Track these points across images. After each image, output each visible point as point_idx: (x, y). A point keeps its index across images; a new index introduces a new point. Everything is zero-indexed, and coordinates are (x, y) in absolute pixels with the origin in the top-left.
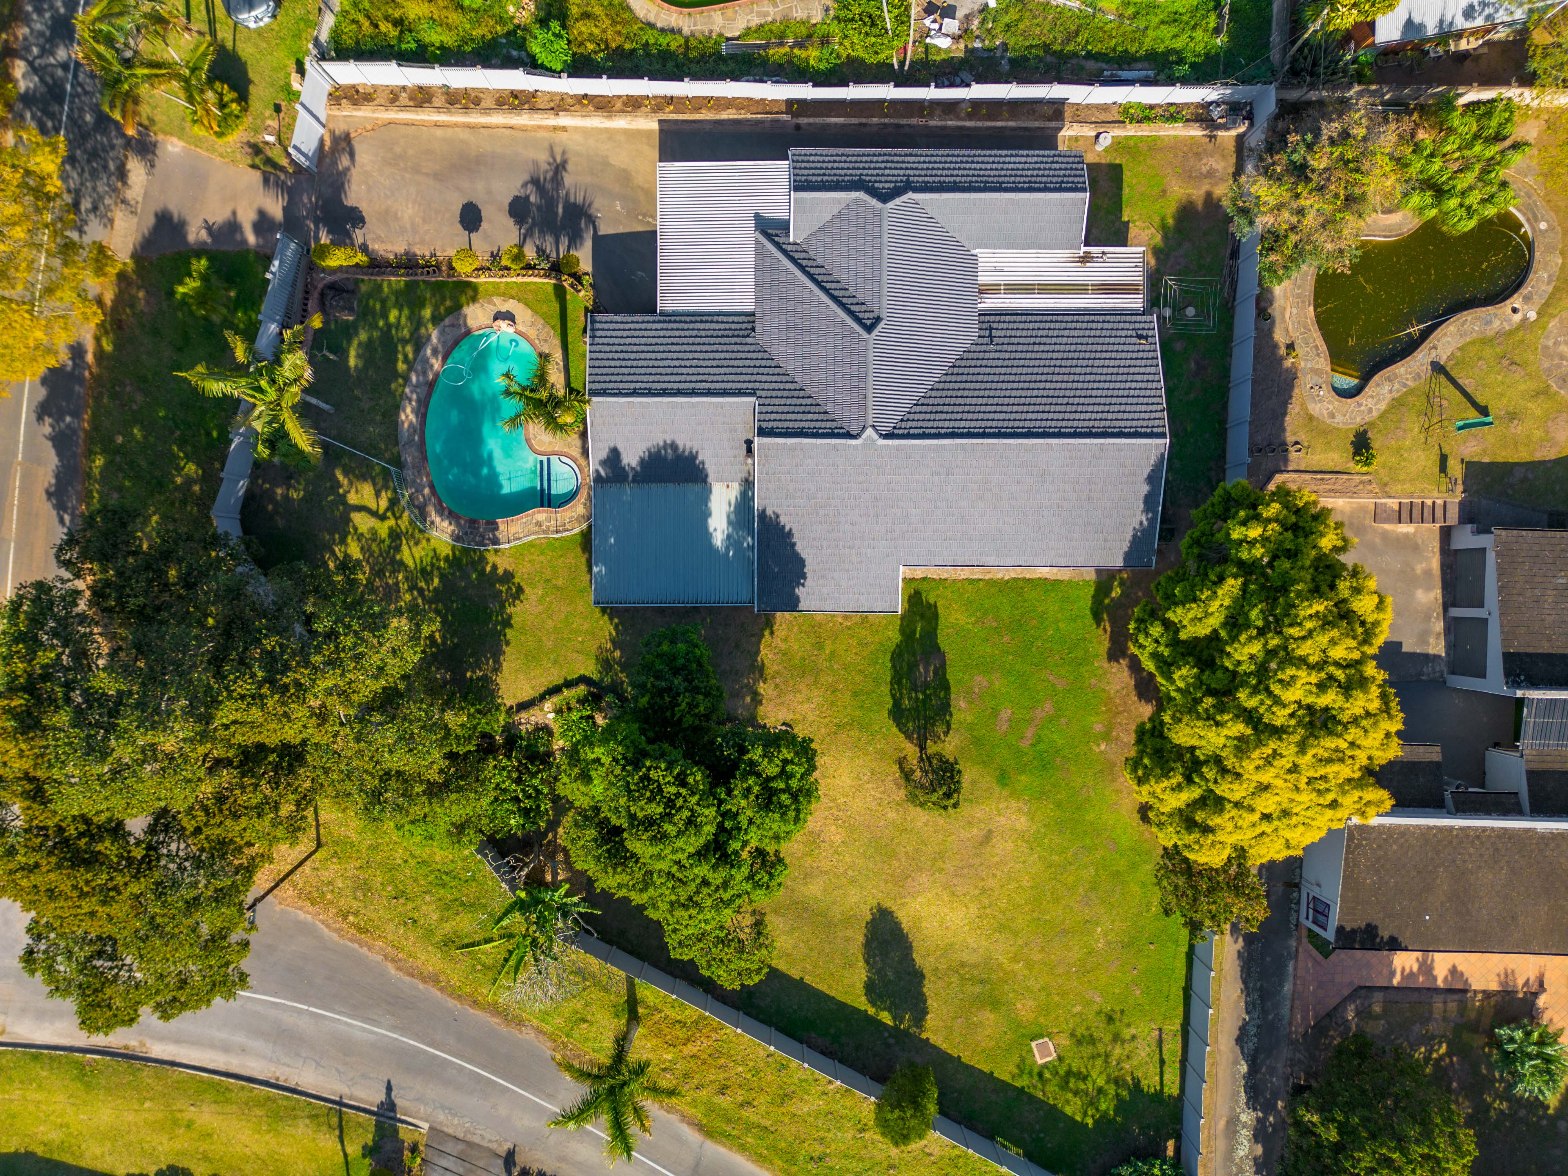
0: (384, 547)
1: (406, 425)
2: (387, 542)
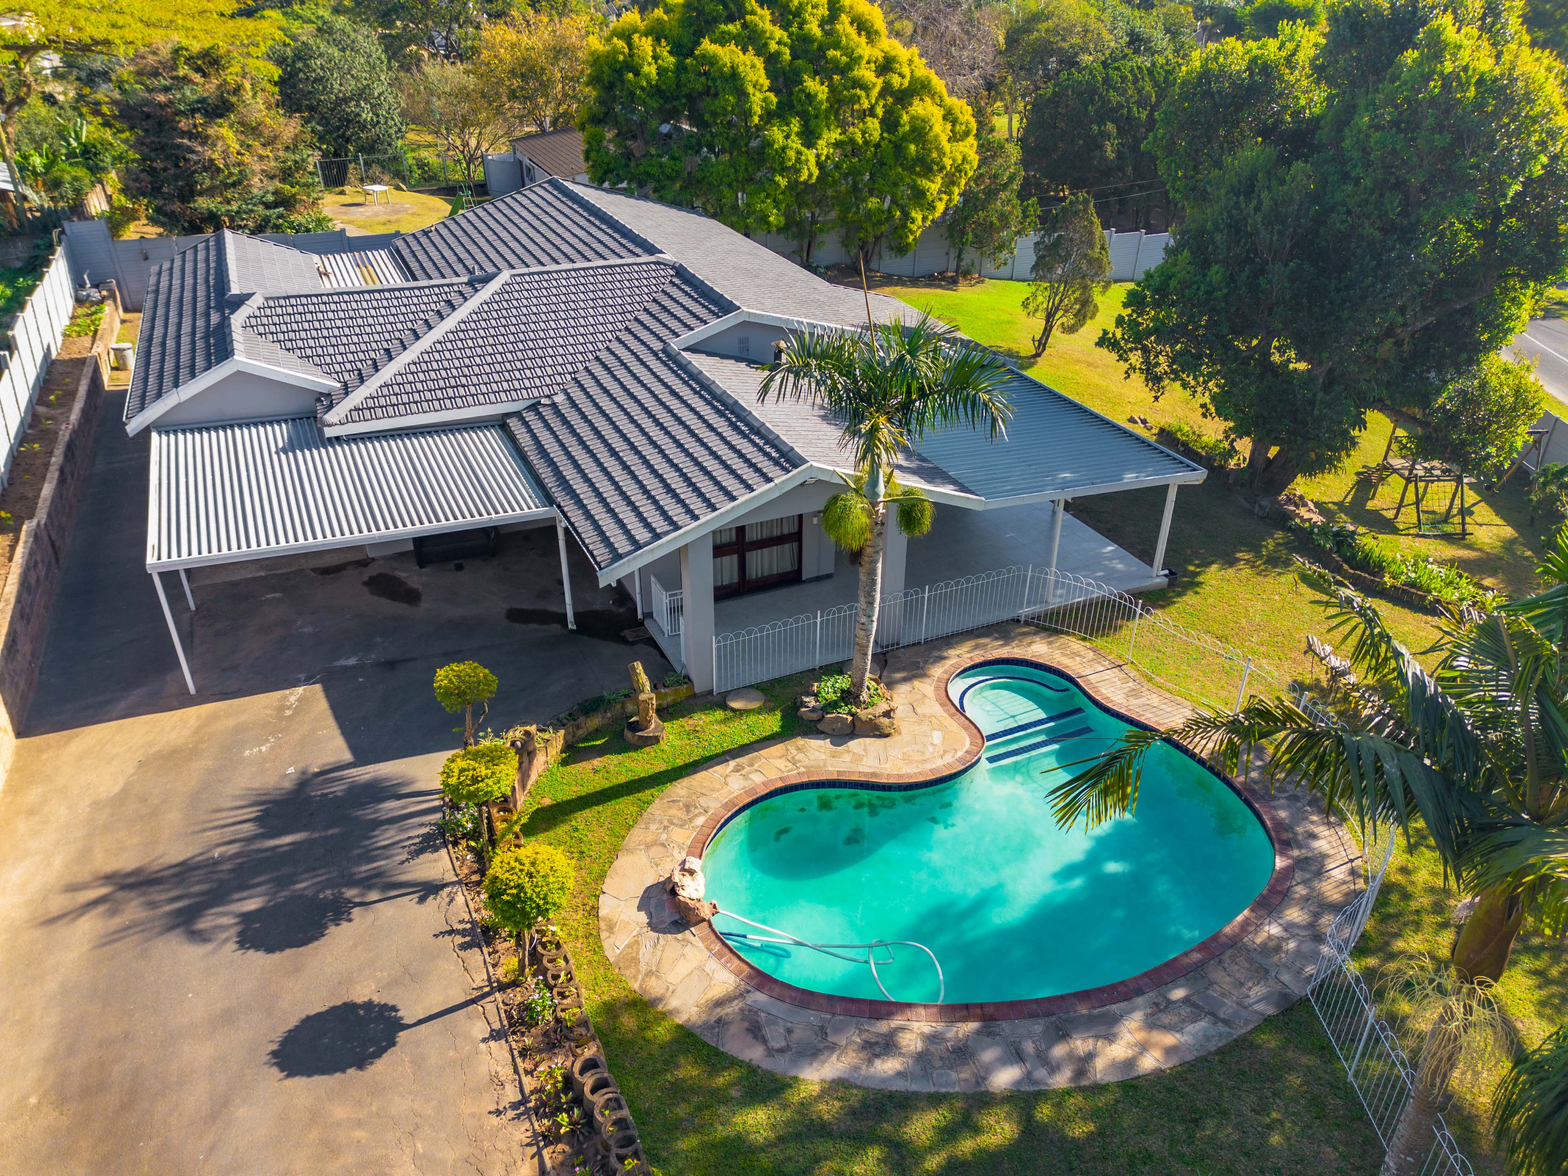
1: (1169, 1039)
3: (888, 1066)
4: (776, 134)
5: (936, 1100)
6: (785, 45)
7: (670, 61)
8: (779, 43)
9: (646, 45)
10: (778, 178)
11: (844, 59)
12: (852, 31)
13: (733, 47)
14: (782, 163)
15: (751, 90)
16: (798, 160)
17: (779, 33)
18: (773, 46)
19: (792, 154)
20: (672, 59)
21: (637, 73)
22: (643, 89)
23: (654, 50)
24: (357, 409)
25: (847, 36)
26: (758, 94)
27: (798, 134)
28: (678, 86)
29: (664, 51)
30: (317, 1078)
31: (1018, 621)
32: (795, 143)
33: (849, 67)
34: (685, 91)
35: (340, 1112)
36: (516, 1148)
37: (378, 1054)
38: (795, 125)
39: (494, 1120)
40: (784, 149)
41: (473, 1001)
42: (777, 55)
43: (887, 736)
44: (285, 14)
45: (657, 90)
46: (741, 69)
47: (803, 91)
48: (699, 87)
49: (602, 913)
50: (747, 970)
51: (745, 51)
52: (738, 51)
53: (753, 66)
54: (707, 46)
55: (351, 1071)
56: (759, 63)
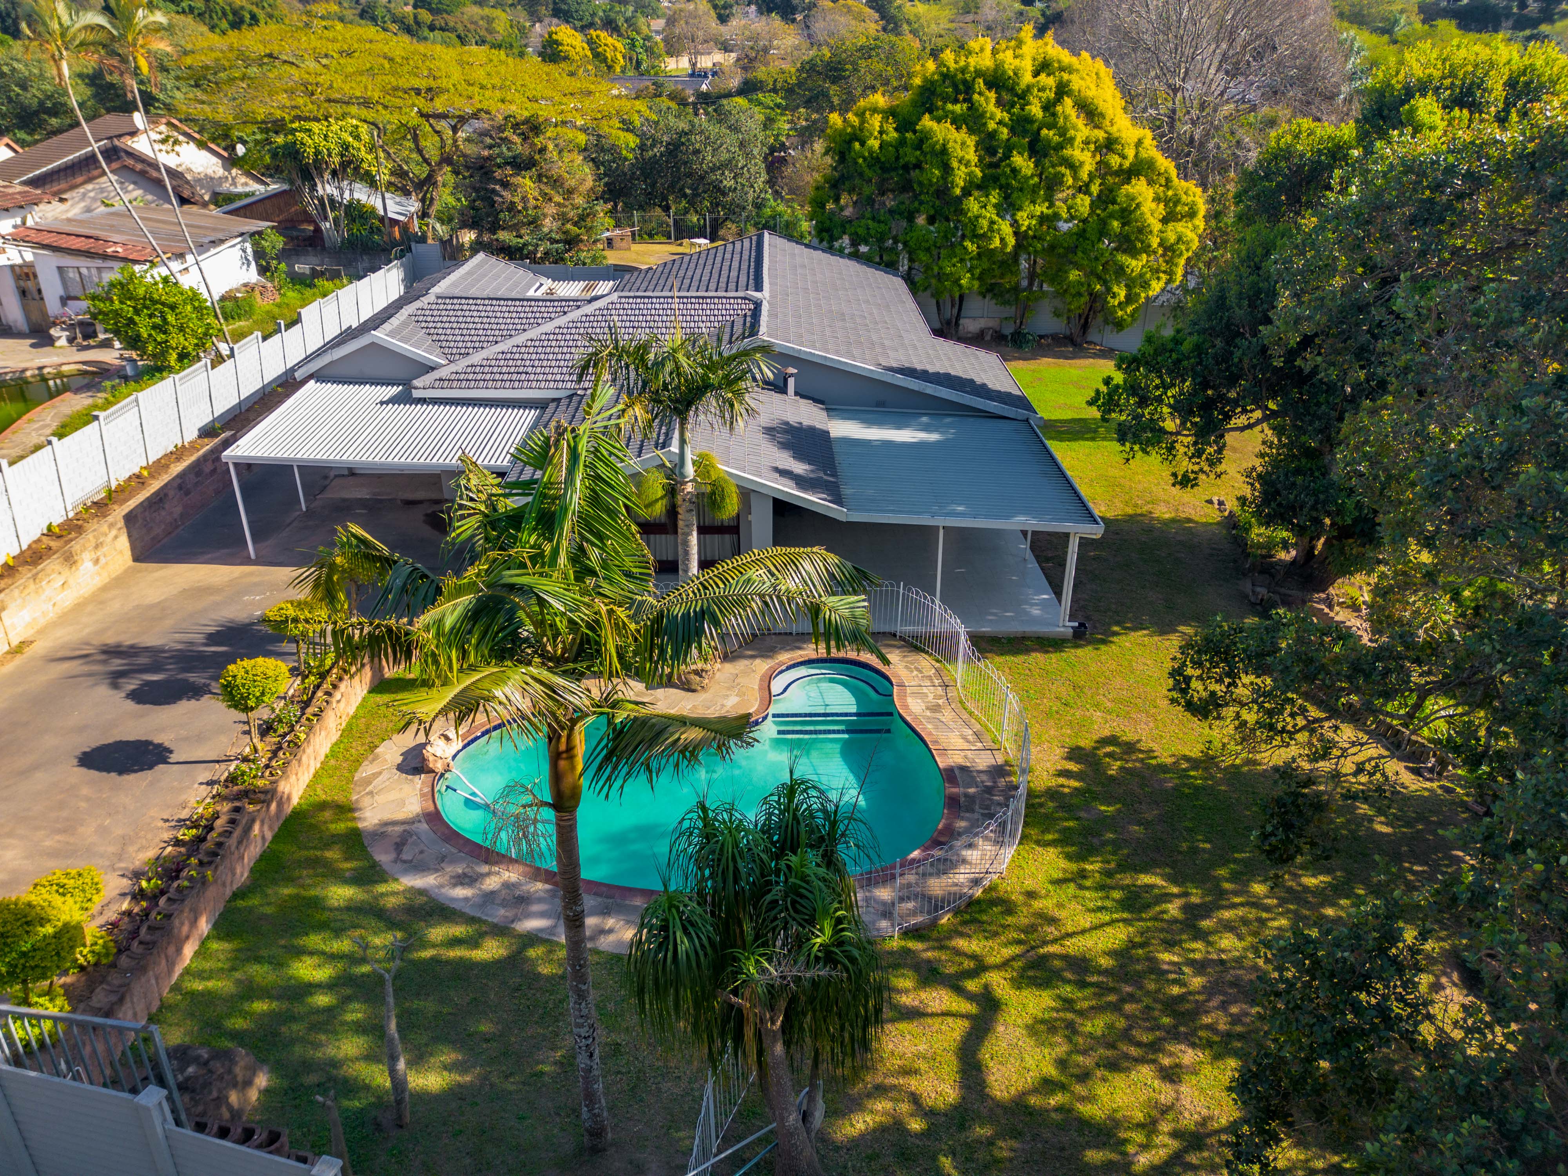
0: (1084, 999)
2: (1067, 990)
3: (461, 892)
4: (973, 206)
5: (471, 920)
6: (1005, 125)
7: (892, 135)
8: (1000, 123)
9: (876, 121)
10: (967, 244)
11: (1057, 139)
12: (1072, 113)
13: (948, 125)
14: (974, 230)
15: (955, 164)
16: (991, 229)
17: (1000, 114)
18: (992, 125)
19: (985, 223)
20: (895, 135)
21: (863, 144)
22: (865, 159)
23: (881, 127)
24: (441, 380)
25: (1066, 118)
26: (963, 168)
27: (995, 206)
28: (897, 158)
29: (890, 127)
30: (92, 771)
31: (895, 635)
32: (990, 213)
33: (1060, 147)
34: (902, 162)
35: (85, 791)
36: (157, 840)
37: (136, 771)
38: (994, 197)
39: (161, 824)
40: (977, 217)
41: (218, 762)
42: (992, 135)
43: (694, 691)
44: (750, 101)
45: (874, 161)
46: (951, 144)
47: (1009, 165)
48: (913, 160)
49: (378, 750)
50: (432, 808)
51: (958, 129)
52: (952, 129)
53: (963, 144)
54: (927, 122)
55: (113, 774)
56: (971, 141)
